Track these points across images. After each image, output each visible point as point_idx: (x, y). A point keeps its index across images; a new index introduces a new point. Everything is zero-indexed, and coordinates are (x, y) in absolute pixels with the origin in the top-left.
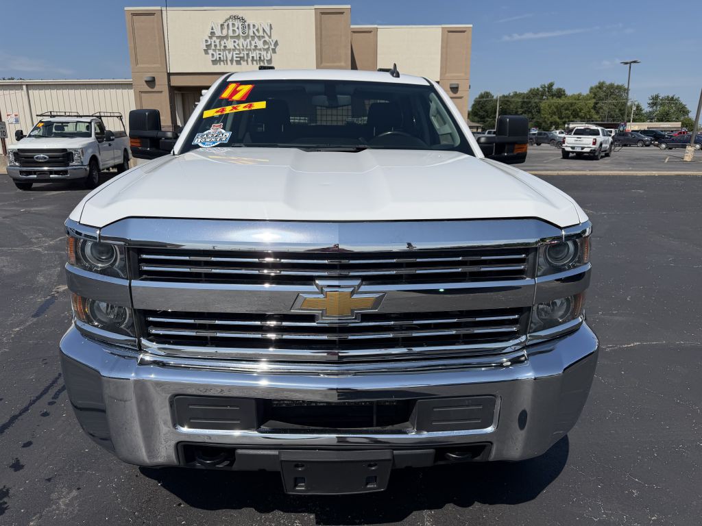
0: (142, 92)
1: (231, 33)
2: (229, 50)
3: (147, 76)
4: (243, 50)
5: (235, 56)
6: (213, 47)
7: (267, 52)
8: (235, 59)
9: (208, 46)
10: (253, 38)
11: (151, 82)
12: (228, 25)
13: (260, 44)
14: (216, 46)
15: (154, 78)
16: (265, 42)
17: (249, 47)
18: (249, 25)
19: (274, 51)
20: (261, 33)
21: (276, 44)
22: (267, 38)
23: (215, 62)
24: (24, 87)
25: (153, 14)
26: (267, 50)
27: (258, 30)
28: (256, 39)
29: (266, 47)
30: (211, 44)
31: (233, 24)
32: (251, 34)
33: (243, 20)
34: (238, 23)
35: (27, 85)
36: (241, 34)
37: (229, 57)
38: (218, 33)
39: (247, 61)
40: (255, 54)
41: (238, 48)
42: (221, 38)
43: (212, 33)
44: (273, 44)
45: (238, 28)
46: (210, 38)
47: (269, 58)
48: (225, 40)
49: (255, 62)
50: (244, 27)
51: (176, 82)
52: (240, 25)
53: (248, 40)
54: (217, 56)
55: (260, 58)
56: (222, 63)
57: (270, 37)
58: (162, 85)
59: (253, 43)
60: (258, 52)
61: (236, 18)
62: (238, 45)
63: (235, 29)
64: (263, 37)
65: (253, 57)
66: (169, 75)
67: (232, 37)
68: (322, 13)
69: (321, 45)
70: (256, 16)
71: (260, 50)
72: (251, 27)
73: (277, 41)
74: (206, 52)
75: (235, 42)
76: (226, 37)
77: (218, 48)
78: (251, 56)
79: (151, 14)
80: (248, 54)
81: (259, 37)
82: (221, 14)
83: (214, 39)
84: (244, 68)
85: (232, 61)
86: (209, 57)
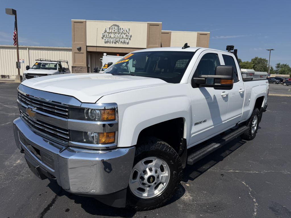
0: (75, 53)
1: (113, 31)
2: (112, 38)
3: (78, 47)
4: (117, 38)
5: (114, 40)
6: (105, 37)
7: (127, 40)
8: (114, 41)
9: (104, 36)
10: (122, 33)
11: (79, 49)
12: (112, 28)
13: (124, 36)
14: (106, 36)
15: (81, 47)
16: (126, 36)
17: (120, 37)
18: (120, 28)
19: (130, 39)
20: (125, 32)
21: (131, 36)
22: (127, 34)
23: (106, 42)
24: (28, 49)
25: (83, 23)
26: (127, 39)
27: (124, 31)
28: (123, 34)
29: (127, 37)
30: (105, 35)
31: (114, 28)
32: (121, 32)
33: (118, 26)
34: (116, 27)
35: (29, 48)
36: (117, 32)
37: (112, 41)
38: (108, 31)
39: (119, 43)
40: (122, 40)
41: (115, 37)
42: (109, 33)
43: (106, 31)
44: (130, 36)
45: (116, 29)
46: (105, 33)
47: (128, 42)
48: (110, 34)
49: (122, 43)
50: (118, 29)
51: (90, 49)
52: (117, 28)
53: (120, 34)
54: (106, 40)
55: (124, 41)
56: (109, 43)
57: (129, 33)
58: (84, 50)
59: (122, 35)
60: (123, 39)
61: (115, 25)
62: (116, 36)
63: (115, 29)
64: (126, 33)
65: (121, 41)
66: (87, 46)
67: (113, 33)
68: (150, 25)
69: (149, 38)
70: (124, 25)
71: (124, 38)
72: (121, 29)
73: (131, 35)
74: (102, 38)
75: (114, 35)
76: (111, 33)
77: (108, 37)
78: (120, 40)
79: (82, 22)
80: (119, 40)
81: (124, 34)
82: (109, 24)
83: (106, 33)
84: (117, 45)
85: (113, 42)
86: (104, 40)
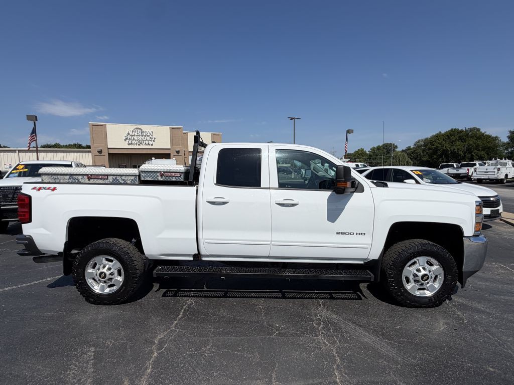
0: (95, 155)
1: (136, 134)
2: (135, 140)
3: (99, 149)
4: (141, 140)
5: (138, 142)
6: (129, 139)
9: (127, 139)
10: (145, 136)
11: (100, 152)
12: (135, 131)
13: (148, 138)
15: (102, 150)
16: (150, 138)
17: (144, 139)
18: (144, 131)
19: (154, 141)
20: (149, 134)
21: (155, 138)
22: (151, 136)
23: (129, 144)
26: (151, 141)
27: (147, 133)
31: (137, 131)
33: (141, 130)
34: (139, 130)
36: (141, 134)
37: (136, 142)
38: (131, 134)
39: (143, 144)
40: (147, 142)
41: (139, 139)
42: (132, 136)
43: (129, 134)
44: (153, 138)
45: (139, 132)
46: (127, 135)
49: (146, 145)
50: (142, 132)
51: (111, 151)
53: (143, 137)
54: (130, 142)
56: (132, 145)
58: (105, 153)
61: (138, 128)
66: (108, 148)
68: (172, 129)
69: (172, 139)
70: (147, 128)
71: (148, 140)
74: (125, 140)
75: (138, 137)
76: (134, 135)
77: (131, 139)
79: (102, 125)
80: (143, 142)
81: (148, 136)
83: (129, 136)
84: (141, 146)
85: (136, 144)
86: (127, 142)
